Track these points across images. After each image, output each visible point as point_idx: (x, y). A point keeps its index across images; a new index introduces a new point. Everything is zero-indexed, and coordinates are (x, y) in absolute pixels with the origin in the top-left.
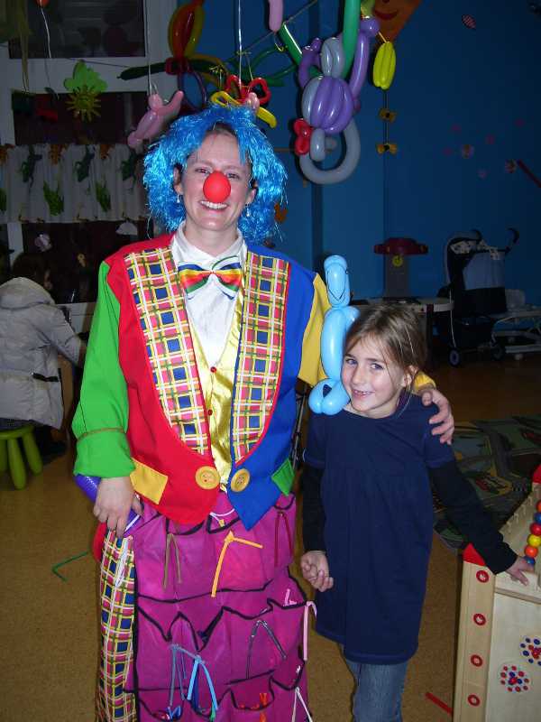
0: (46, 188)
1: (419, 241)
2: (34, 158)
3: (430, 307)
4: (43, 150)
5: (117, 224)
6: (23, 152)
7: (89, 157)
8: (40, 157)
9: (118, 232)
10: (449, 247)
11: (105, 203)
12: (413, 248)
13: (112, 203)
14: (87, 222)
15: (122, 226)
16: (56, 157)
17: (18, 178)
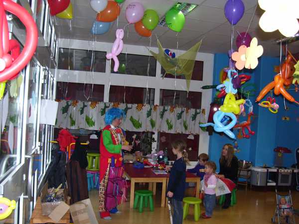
0: (167, 121)
1: (289, 149)
2: (164, 110)
3: (293, 171)
4: (168, 108)
5: (188, 135)
6: (162, 108)
7: (182, 112)
8: (166, 110)
9: (188, 138)
10: (297, 152)
11: (186, 128)
12: (287, 151)
13: (188, 128)
14: (179, 133)
15: (189, 136)
16: (172, 110)
17: (159, 116)
